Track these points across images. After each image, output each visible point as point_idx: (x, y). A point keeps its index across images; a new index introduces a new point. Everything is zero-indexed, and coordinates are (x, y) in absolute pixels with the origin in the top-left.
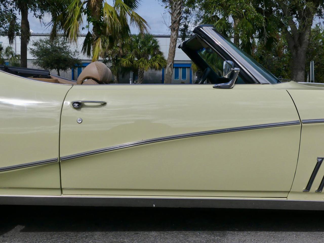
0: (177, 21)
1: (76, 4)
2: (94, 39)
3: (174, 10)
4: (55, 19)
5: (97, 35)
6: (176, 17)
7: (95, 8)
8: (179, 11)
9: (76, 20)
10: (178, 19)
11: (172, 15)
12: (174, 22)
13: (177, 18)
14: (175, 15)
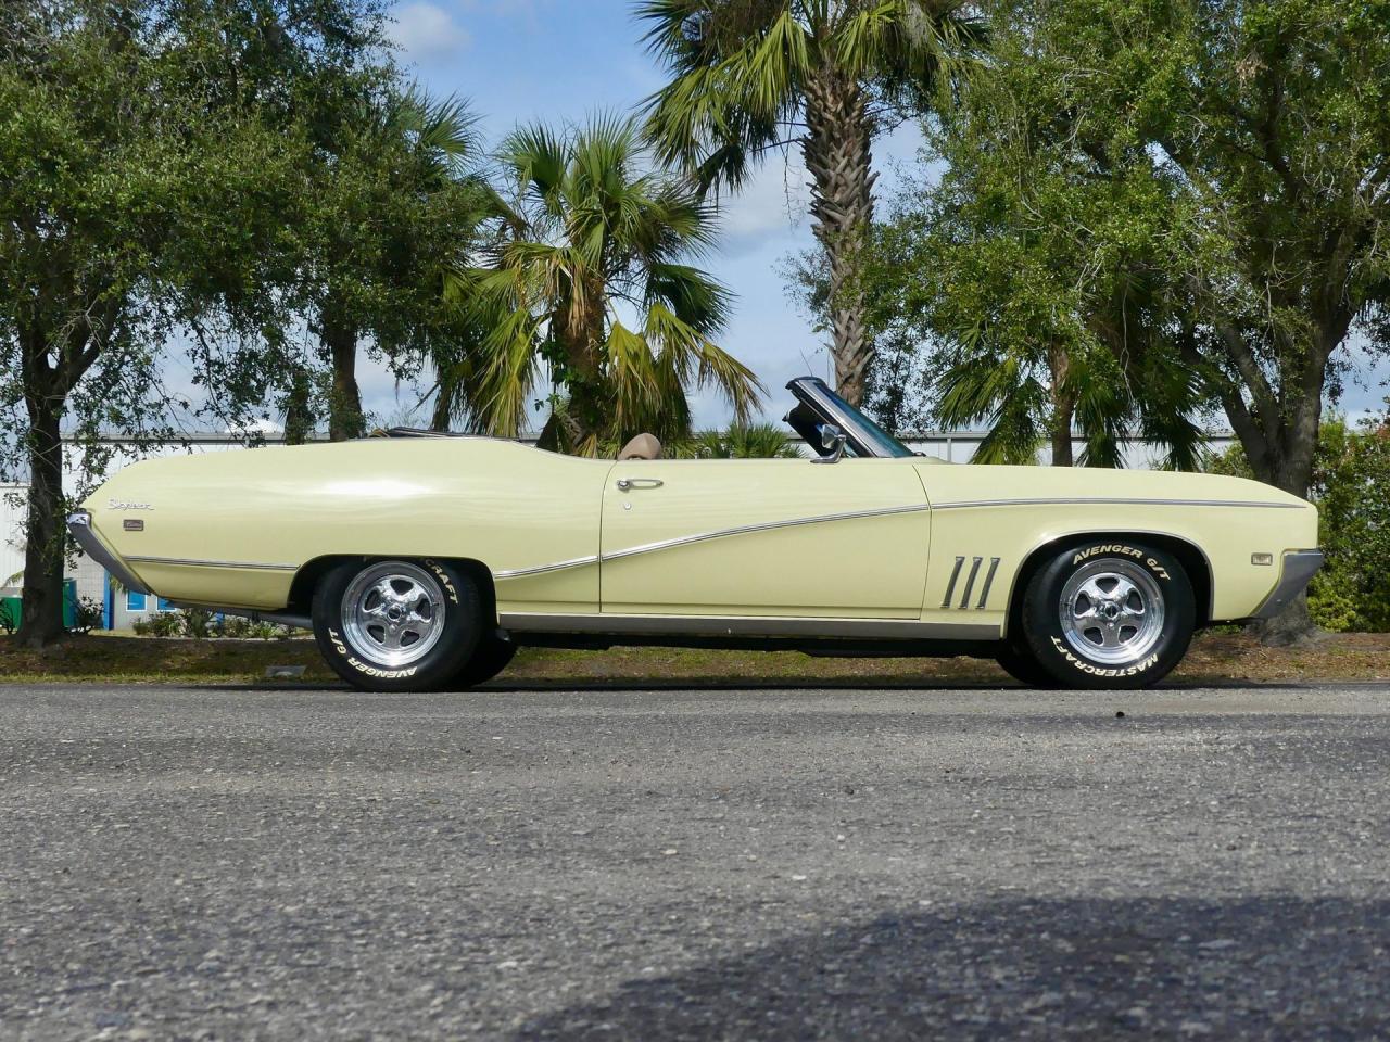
0: (856, 378)
1: (517, 326)
2: (576, 441)
3: (844, 338)
4: (445, 379)
5: (583, 428)
6: (853, 364)
7: (582, 341)
8: (861, 342)
9: (515, 378)
10: (859, 368)
11: (839, 355)
12: (847, 380)
13: (853, 368)
14: (849, 357)
